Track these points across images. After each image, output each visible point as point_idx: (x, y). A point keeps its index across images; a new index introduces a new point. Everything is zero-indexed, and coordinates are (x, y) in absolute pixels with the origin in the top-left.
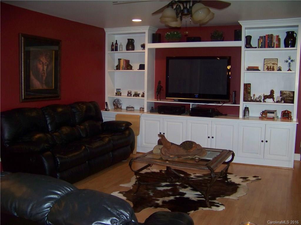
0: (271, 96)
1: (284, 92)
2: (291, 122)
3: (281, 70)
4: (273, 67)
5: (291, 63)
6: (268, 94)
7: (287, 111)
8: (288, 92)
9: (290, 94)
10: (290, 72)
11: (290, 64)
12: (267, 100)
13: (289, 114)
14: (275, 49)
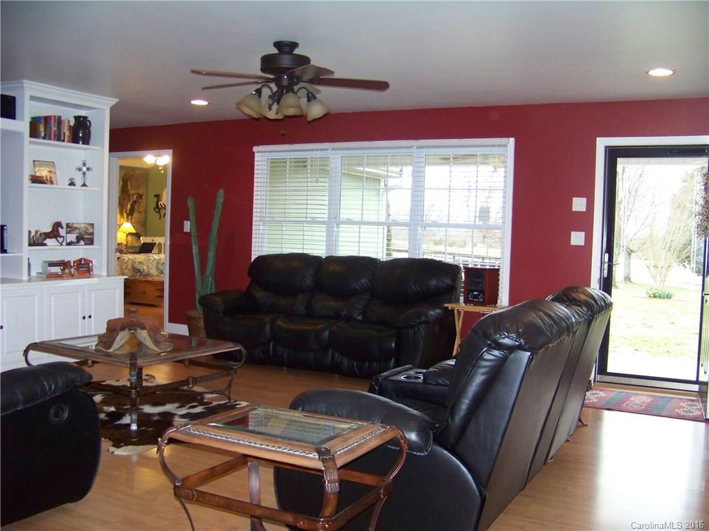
0: (54, 234)
1: (75, 225)
2: (89, 277)
3: (74, 185)
4: (51, 178)
5: (87, 172)
6: (49, 230)
7: (85, 259)
8: (82, 226)
9: (87, 229)
10: (84, 188)
11: (84, 173)
12: (48, 241)
13: (89, 264)
14: (66, 144)
